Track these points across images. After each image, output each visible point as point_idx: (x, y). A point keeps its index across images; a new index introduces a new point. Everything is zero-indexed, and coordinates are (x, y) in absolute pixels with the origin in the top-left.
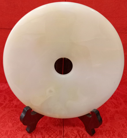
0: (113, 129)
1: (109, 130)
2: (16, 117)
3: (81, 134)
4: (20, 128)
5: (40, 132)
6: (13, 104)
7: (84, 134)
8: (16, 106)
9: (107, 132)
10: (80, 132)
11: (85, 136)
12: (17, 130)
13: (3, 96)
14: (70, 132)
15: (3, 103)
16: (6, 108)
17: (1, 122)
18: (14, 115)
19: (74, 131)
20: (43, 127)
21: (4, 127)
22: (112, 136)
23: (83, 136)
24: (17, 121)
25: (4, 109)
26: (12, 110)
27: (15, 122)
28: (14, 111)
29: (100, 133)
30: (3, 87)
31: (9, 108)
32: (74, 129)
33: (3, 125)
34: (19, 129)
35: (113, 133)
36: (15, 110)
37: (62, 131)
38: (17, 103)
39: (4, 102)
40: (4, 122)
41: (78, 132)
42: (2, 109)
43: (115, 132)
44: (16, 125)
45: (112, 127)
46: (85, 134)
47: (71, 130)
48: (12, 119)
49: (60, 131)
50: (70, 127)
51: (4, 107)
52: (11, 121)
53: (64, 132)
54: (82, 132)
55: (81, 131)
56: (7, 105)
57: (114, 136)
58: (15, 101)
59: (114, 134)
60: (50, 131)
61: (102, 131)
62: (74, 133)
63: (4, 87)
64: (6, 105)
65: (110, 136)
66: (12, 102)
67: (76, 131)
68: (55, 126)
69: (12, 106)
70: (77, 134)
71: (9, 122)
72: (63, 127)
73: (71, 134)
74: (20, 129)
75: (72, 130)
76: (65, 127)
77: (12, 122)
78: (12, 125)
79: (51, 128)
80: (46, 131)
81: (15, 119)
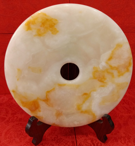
0: (128, 135)
1: (124, 137)
2: (22, 131)
3: (95, 143)
4: (29, 142)
5: (51, 144)
6: (17, 118)
7: (98, 143)
8: (20, 120)
9: (122, 139)
10: (94, 142)
11: (99, 145)
12: (25, 145)
13: (4, 110)
14: (83, 142)
15: (5, 117)
16: (9, 122)
17: (6, 138)
18: (19, 129)
19: (88, 141)
20: (54, 139)
21: (10, 143)
22: (128, 142)
23: (97, 144)
24: (24, 135)
25: (8, 124)
26: (17, 124)
27: (22, 137)
28: (19, 125)
29: (115, 141)
30: (2, 100)
31: (14, 122)
32: (87, 139)
33: (9, 141)
34: (27, 144)
35: (128, 139)
36: (21, 124)
37: (75, 142)
38: (21, 116)
39: (7, 116)
40: (9, 137)
41: (92, 141)
42: (6, 124)
43: (130, 139)
44: (24, 140)
45: (127, 133)
46: (100, 142)
47: (84, 140)
48: (18, 134)
49: (72, 142)
50: (82, 137)
51: (7, 121)
52: (17, 136)
53: (76, 142)
54: (96, 141)
55: (95, 139)
56: (11, 119)
57: (130, 142)
58: (18, 114)
59: (129, 141)
60: (62, 142)
61: (117, 138)
62: (88, 143)
63: (4, 99)
64: (9, 119)
65: (125, 142)
66: (15, 116)
67: (90, 141)
68: (66, 137)
69: (16, 119)
70: (91, 144)
71: (15, 137)
72: (76, 138)
73: (85, 144)
74: (29, 144)
75: (86, 139)
76: (77, 137)
77: (19, 137)
78: (20, 140)
79: (62, 140)
80: (58, 144)
81: (22, 134)
